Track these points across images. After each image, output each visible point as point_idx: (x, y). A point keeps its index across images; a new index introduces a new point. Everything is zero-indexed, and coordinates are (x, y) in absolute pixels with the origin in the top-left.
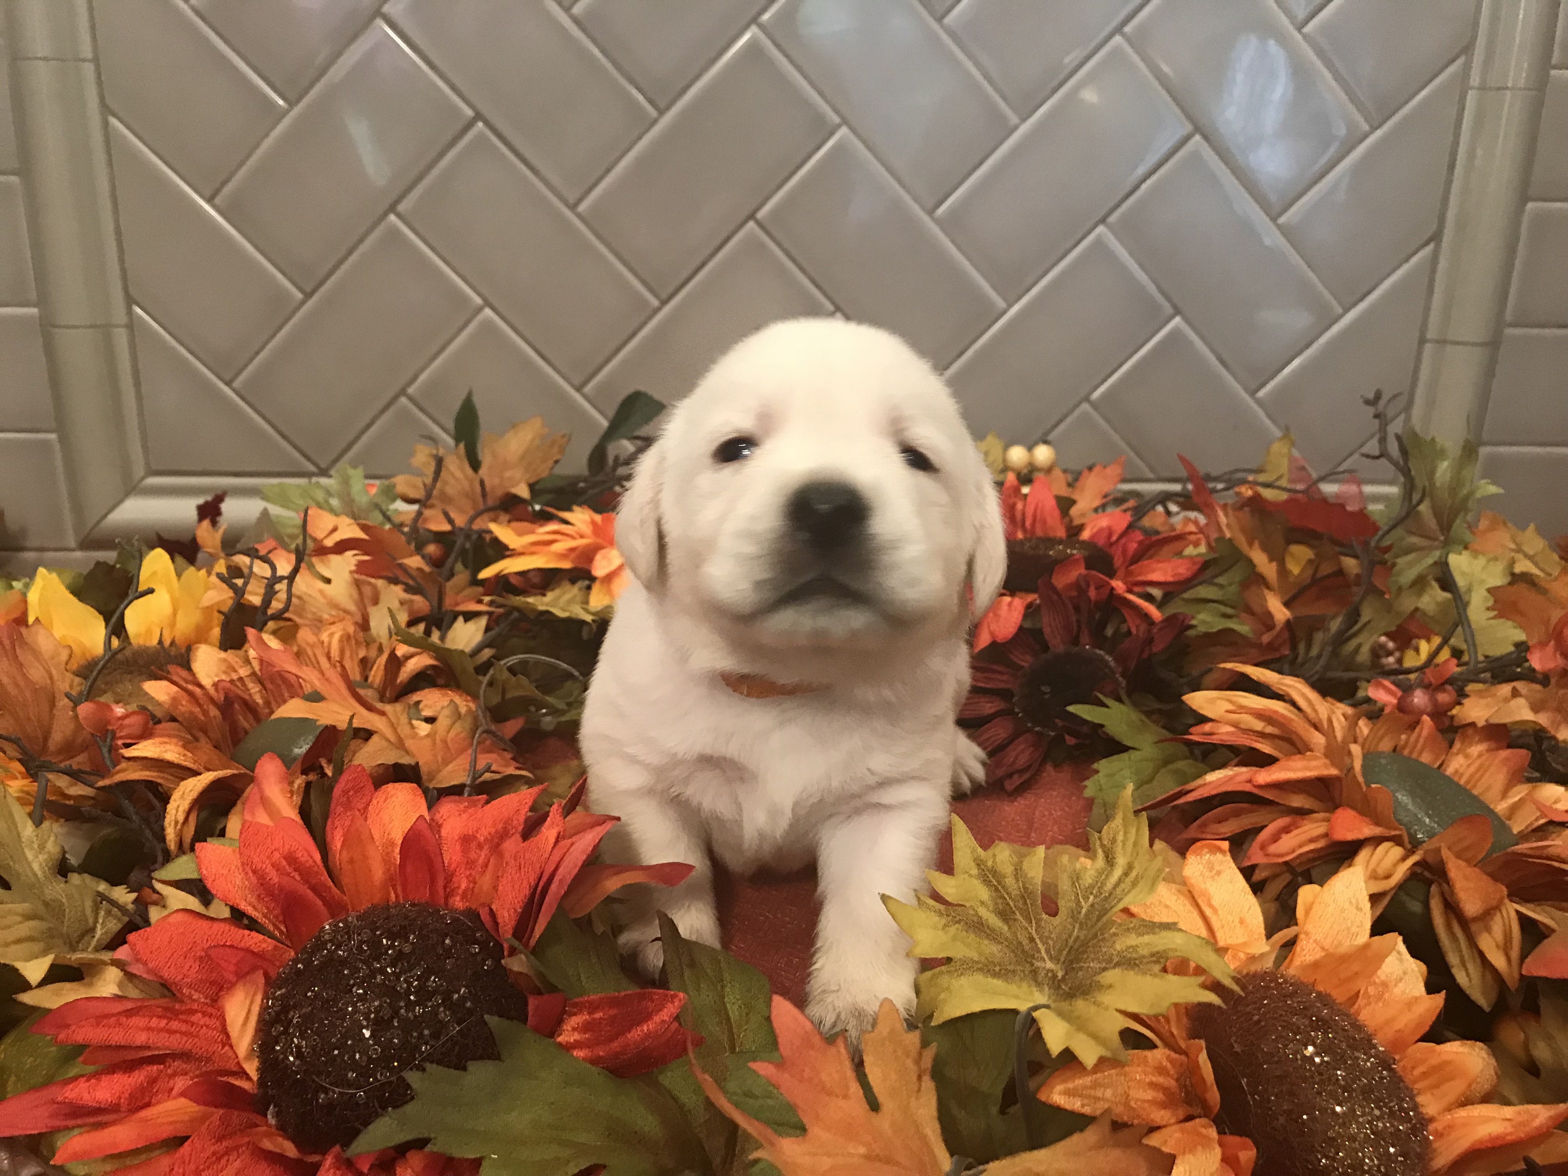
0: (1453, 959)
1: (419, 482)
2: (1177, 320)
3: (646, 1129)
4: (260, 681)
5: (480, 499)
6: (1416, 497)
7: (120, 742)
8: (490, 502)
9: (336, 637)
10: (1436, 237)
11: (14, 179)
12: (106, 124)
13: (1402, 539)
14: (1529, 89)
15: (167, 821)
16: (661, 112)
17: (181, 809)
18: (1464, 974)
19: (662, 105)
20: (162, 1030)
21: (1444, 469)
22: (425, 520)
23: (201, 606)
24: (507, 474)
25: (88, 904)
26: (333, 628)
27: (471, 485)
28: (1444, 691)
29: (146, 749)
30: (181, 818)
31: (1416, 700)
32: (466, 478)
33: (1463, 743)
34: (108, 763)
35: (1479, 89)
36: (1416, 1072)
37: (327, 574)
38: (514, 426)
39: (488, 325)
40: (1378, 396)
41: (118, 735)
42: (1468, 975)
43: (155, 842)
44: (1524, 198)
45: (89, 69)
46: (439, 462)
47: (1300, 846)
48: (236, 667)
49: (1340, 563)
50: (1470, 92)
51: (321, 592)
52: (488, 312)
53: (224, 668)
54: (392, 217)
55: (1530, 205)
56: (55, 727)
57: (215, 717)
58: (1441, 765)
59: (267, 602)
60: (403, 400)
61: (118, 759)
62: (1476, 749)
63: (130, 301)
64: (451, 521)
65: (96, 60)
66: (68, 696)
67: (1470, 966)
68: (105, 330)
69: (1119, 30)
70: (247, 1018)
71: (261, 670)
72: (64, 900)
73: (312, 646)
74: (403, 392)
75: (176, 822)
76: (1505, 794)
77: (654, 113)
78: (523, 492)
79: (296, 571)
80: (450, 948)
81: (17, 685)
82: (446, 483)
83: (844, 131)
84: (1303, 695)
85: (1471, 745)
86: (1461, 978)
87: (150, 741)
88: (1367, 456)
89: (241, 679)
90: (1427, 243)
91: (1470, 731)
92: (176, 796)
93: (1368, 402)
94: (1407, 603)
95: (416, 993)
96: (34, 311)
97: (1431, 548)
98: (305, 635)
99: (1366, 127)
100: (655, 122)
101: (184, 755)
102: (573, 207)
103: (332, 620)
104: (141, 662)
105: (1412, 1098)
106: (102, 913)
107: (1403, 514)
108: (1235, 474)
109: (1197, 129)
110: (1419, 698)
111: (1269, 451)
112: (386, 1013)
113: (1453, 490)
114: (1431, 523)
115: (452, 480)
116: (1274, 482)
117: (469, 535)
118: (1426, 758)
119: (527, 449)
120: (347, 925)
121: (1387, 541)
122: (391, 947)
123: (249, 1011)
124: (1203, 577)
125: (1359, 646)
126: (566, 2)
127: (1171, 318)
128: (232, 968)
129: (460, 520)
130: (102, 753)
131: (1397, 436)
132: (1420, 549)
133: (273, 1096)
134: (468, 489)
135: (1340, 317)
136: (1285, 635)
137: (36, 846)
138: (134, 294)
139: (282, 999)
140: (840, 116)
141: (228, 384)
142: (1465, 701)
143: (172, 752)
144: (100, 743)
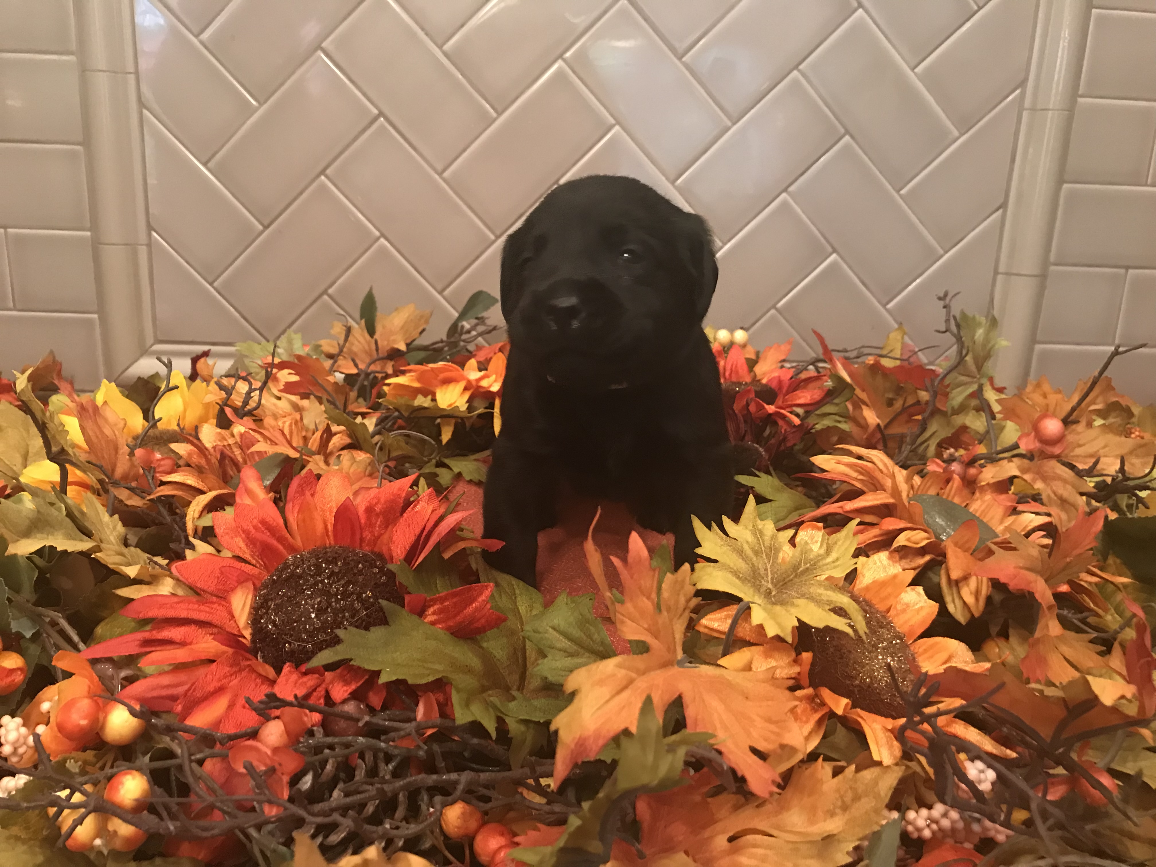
0: (947, 598)
1: (335, 343)
2: (834, 256)
3: (473, 665)
4: (241, 448)
5: (375, 352)
6: (964, 353)
7: (158, 475)
8: (383, 353)
9: (287, 424)
10: (1004, 206)
11: (79, 148)
12: (141, 114)
13: (956, 378)
14: (1063, 110)
15: (188, 518)
16: (499, 114)
17: (197, 510)
18: (953, 605)
19: (500, 109)
20: (195, 610)
21: (980, 334)
22: (339, 366)
23: (203, 402)
24: (392, 337)
26: (285, 419)
27: (369, 345)
28: (974, 467)
29: (176, 478)
30: (197, 515)
31: (953, 469)
32: (366, 341)
33: (980, 494)
34: (152, 486)
35: (1030, 109)
36: (921, 650)
38: (397, 309)
39: (383, 250)
40: (946, 295)
41: (158, 470)
42: (955, 607)
43: (180, 532)
44: (1060, 181)
45: (131, 80)
46: (349, 330)
48: (226, 438)
49: (918, 395)
50: (1025, 112)
51: (275, 405)
52: (382, 240)
53: (219, 439)
54: (323, 177)
55: (1066, 186)
56: (119, 465)
57: (214, 464)
58: (966, 505)
59: (246, 403)
60: (325, 297)
61: (159, 483)
62: (987, 498)
63: (150, 228)
65: (136, 73)
66: (126, 444)
67: (957, 603)
68: (132, 247)
69: (796, 67)
70: (244, 606)
71: (241, 442)
74: (325, 292)
75: (193, 520)
76: (1001, 522)
77: (494, 115)
78: (402, 347)
79: (265, 385)
80: (361, 571)
81: (97, 437)
82: (353, 344)
83: (617, 128)
84: (882, 461)
85: (984, 497)
86: (951, 607)
87: (177, 474)
88: (939, 332)
89: (229, 445)
90: (997, 210)
91: (985, 487)
92: (192, 505)
93: (940, 299)
94: (959, 420)
95: (342, 594)
96: (88, 234)
97: (972, 383)
98: (267, 422)
99: (956, 133)
100: (495, 120)
101: (197, 482)
102: (440, 174)
103: (284, 414)
104: (165, 437)
107: (956, 363)
108: (863, 349)
109: (847, 132)
110: (955, 467)
111: (888, 337)
112: (324, 605)
113: (984, 345)
114: (973, 368)
115: (356, 343)
116: (889, 355)
117: (368, 375)
118: (957, 500)
119: (405, 323)
120: (301, 556)
121: (947, 381)
122: (327, 568)
123: (245, 603)
124: (827, 400)
125: (928, 447)
126: (440, 42)
127: (831, 254)
128: (235, 578)
129: (362, 366)
130: (148, 480)
131: (955, 317)
132: (965, 384)
133: (260, 648)
134: (367, 347)
135: (942, 256)
136: (879, 436)
137: (111, 527)
138: (152, 223)
139: (264, 595)
140: (615, 119)
141: (211, 284)
142: (984, 470)
143: (191, 481)
144: (147, 473)
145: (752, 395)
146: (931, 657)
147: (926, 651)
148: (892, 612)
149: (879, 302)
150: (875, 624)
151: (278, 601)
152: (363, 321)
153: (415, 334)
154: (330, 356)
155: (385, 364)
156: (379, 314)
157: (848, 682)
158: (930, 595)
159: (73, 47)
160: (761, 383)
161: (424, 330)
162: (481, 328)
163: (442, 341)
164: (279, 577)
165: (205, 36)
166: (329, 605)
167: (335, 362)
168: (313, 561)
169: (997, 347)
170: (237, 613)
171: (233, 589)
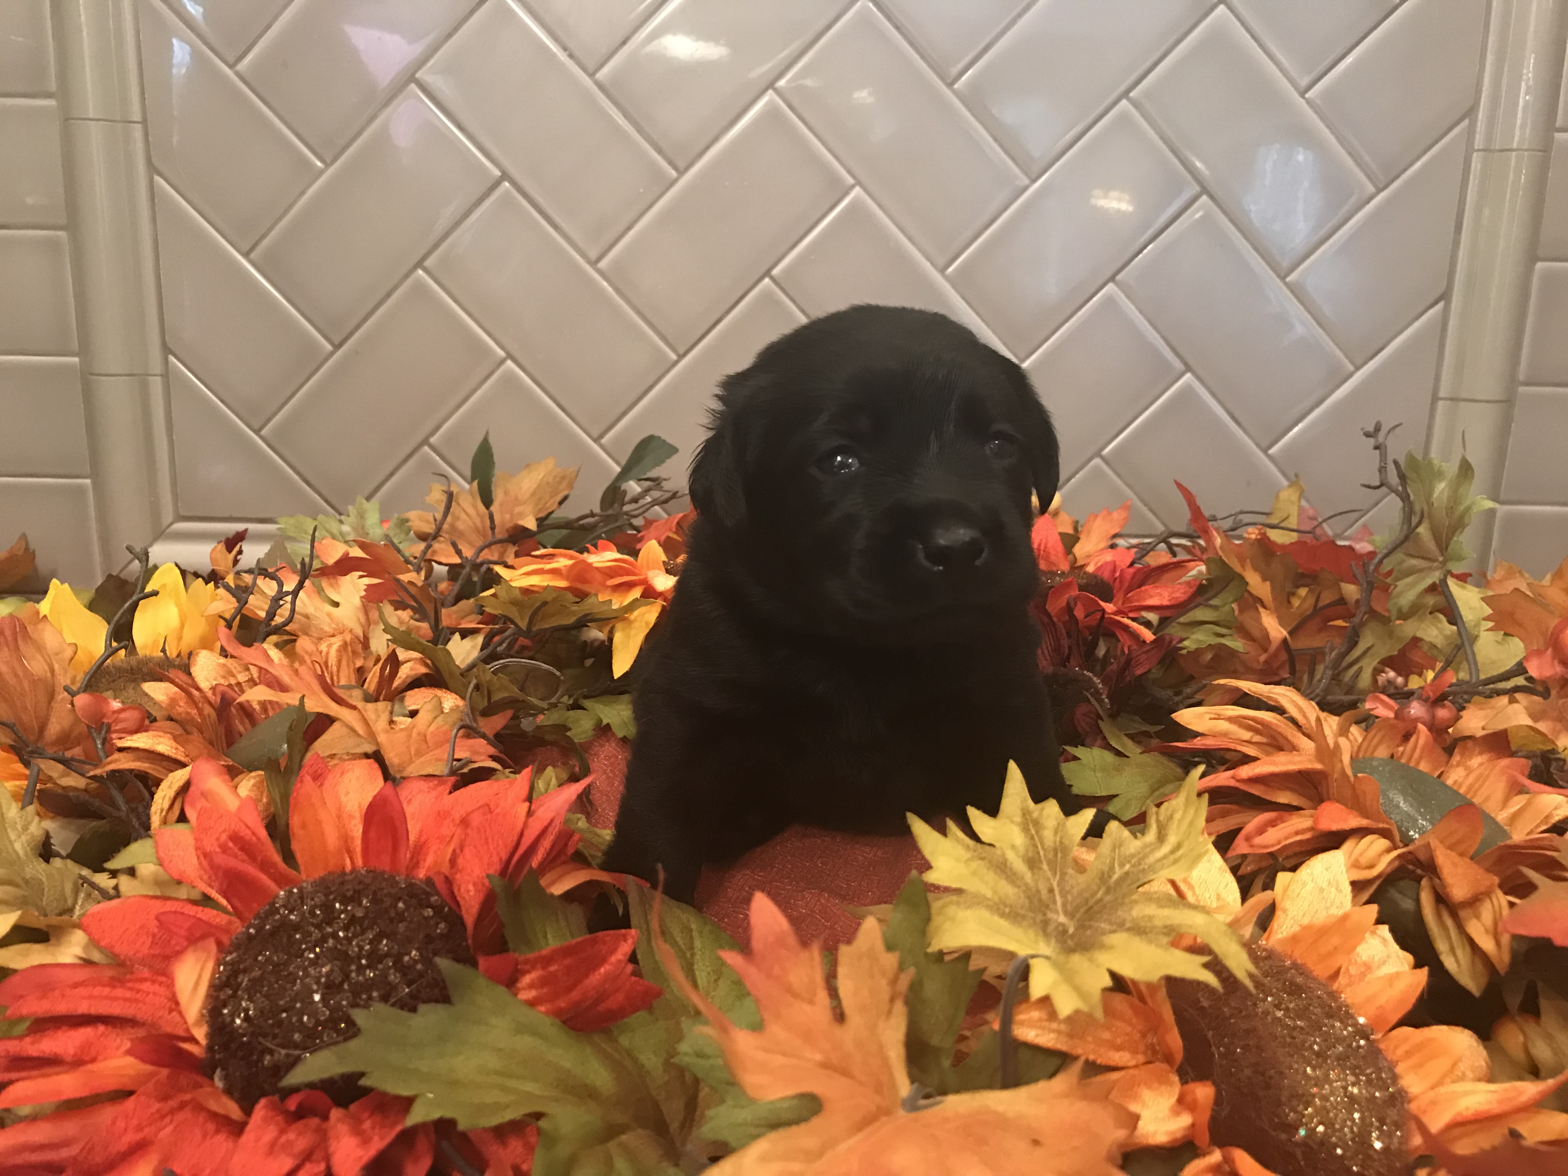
0: (1441, 946)
1: (431, 517)
2: (1188, 375)
3: (599, 1084)
5: (490, 532)
6: (1415, 520)
7: (114, 736)
8: (500, 534)
9: (335, 647)
10: (1445, 296)
11: (62, 234)
12: (152, 183)
13: (1403, 561)
14: (1533, 150)
15: (153, 809)
16: (681, 173)
17: (168, 796)
18: (1452, 960)
19: (681, 165)
20: (106, 997)
21: (1441, 488)
22: (434, 552)
23: (206, 614)
24: (517, 510)
25: (68, 888)
26: (333, 640)
27: (482, 521)
28: (1444, 706)
29: (140, 741)
30: (166, 806)
31: (1413, 711)
32: (478, 514)
33: (1462, 755)
34: (101, 754)
35: (1484, 150)
36: (1400, 1052)
37: (336, 598)
38: (528, 466)
39: (510, 380)
40: (1378, 428)
41: (113, 729)
42: (1457, 961)
43: (141, 831)
44: (1532, 256)
45: (137, 132)
46: (450, 496)
47: (1286, 838)
48: (235, 672)
49: (1340, 589)
50: (1475, 154)
51: (328, 614)
52: (509, 363)
53: (222, 673)
54: (420, 272)
55: (1539, 265)
56: (53, 720)
57: (209, 715)
58: (1439, 776)
59: (271, 615)
60: (425, 449)
61: (111, 749)
62: (1477, 761)
63: (167, 350)
64: (459, 552)
65: (144, 122)
66: (66, 689)
67: (1459, 952)
68: (141, 379)
69: (1126, 94)
70: (198, 984)
72: (44, 879)
73: (310, 655)
74: (425, 442)
75: (162, 810)
76: (1505, 803)
77: (674, 174)
78: (531, 524)
79: (300, 586)
80: (403, 913)
81: (16, 675)
82: (458, 519)
83: (857, 189)
84: (1297, 705)
85: (1471, 758)
86: (1449, 963)
87: (145, 734)
88: (1369, 487)
89: (239, 684)
90: (1436, 303)
91: (1470, 743)
92: (164, 785)
93: (1368, 435)
94: (1409, 629)
95: (368, 957)
96: (76, 360)
97: (1430, 569)
98: (304, 644)
99: (1371, 189)
100: (674, 182)
101: (177, 749)
102: (594, 263)
103: (333, 634)
104: (145, 670)
105: (1391, 1069)
106: (82, 895)
107: (1402, 537)
108: (1241, 517)
109: (1204, 190)
110: (1416, 709)
111: (1277, 497)
112: (338, 977)
113: (1450, 510)
114: (1431, 545)
115: (463, 516)
116: (1282, 525)
117: (476, 567)
118: (1424, 767)
119: (538, 487)
120: (301, 890)
121: (1387, 566)
122: (345, 911)
123: (200, 976)
124: (1200, 600)
125: (1360, 671)
126: (591, 68)
127: (1182, 375)
128: (183, 933)
129: (468, 553)
130: (96, 744)
131: (1396, 463)
132: (1422, 570)
133: (220, 1060)
134: (479, 524)
135: (1351, 375)
136: (1284, 656)
137: (19, 827)
138: (170, 344)
139: (233, 963)
140: (854, 177)
141: (257, 432)
142: (1463, 713)
143: (164, 745)
144: (95, 735)
145: (1075, 592)
146: (1420, 1066)
147: (1408, 1054)
148: (1342, 980)
149: (1258, 445)
150: (1318, 1011)
151: (257, 973)
152: (475, 483)
153: (552, 504)
154: (423, 537)
155: (505, 551)
156: (498, 472)
157: (1284, 1136)
158: (1404, 944)
159: (53, 86)
160: (1085, 573)
161: (565, 498)
162: (656, 494)
163: (592, 515)
164: (260, 929)
165: (242, 66)
166: (347, 977)
167: (429, 547)
168: (319, 899)
169: (1475, 510)
170: (183, 997)
171: (179, 954)
